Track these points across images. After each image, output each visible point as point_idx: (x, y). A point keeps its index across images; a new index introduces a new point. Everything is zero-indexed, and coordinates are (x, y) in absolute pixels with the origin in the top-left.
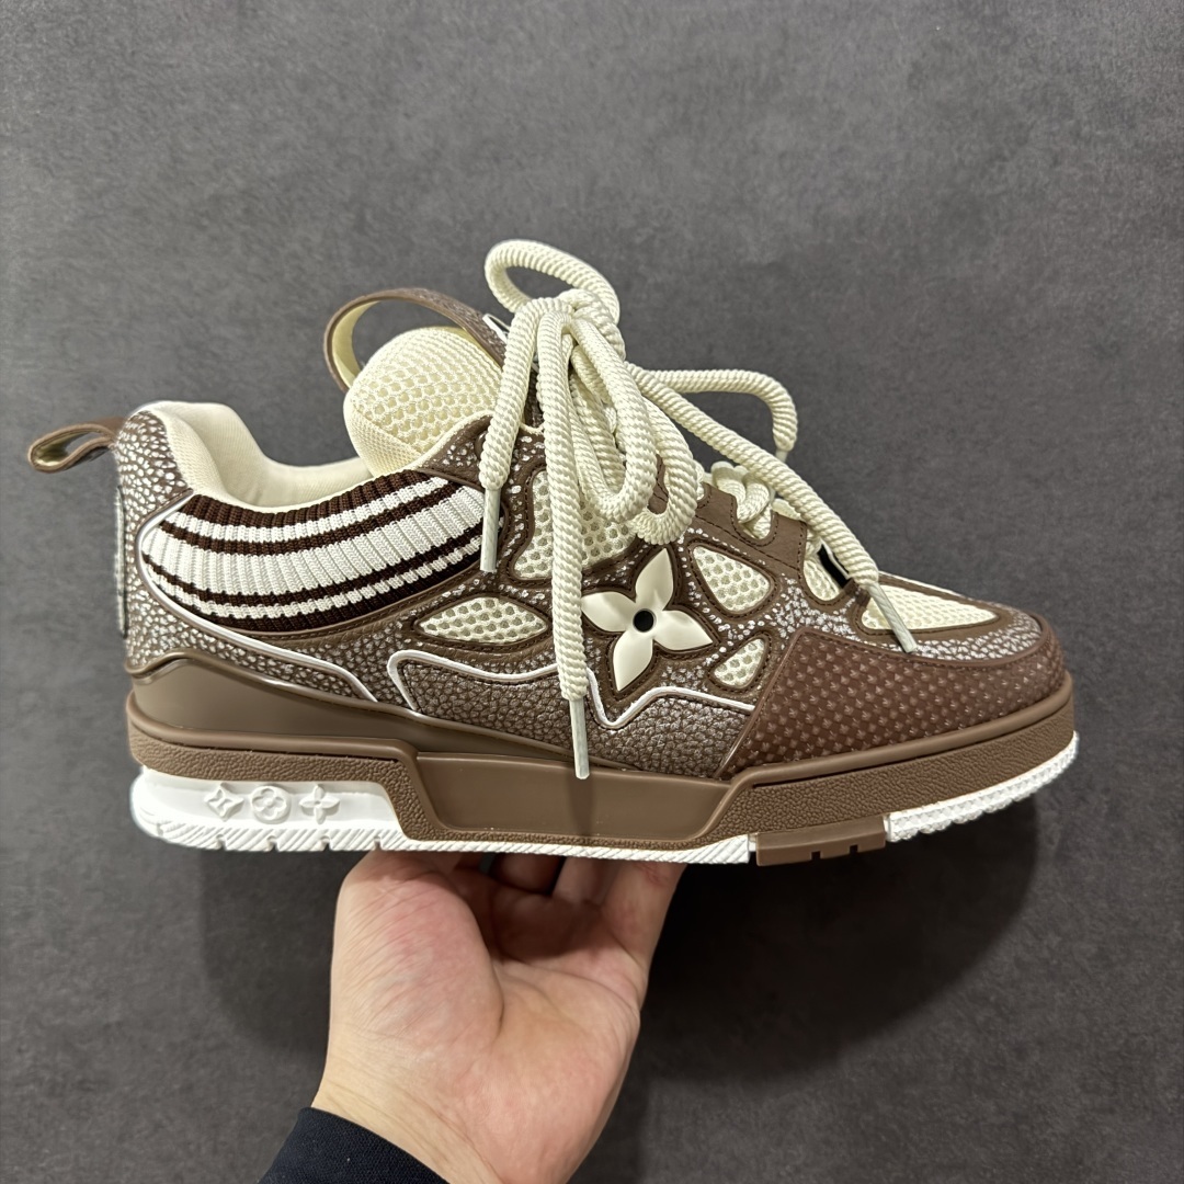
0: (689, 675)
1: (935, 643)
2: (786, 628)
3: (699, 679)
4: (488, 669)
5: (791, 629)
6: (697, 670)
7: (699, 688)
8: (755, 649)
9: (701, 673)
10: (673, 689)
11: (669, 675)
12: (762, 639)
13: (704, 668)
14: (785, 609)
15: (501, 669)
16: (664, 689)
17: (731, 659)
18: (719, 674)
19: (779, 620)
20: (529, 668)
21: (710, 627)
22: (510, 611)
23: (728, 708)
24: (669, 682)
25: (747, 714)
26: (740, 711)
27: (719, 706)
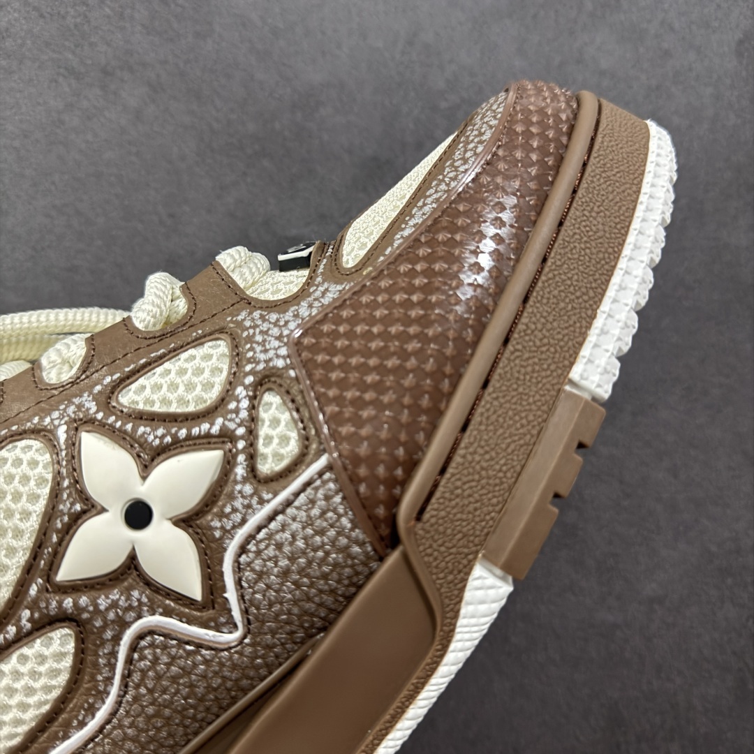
0: (238, 503)
1: (420, 204)
2: (278, 356)
3: (252, 496)
4: (82, 724)
5: (283, 351)
6: (240, 492)
7: (262, 502)
8: (273, 405)
9: (248, 489)
10: (241, 534)
11: (222, 528)
12: (269, 389)
13: (245, 480)
14: (258, 343)
15: (92, 711)
16: (232, 547)
17: (261, 441)
18: (266, 467)
19: (262, 357)
20: (109, 680)
21: (206, 442)
22: (23, 659)
23: (308, 484)
24: (228, 533)
25: (329, 467)
26: (320, 474)
27: (297, 495)
